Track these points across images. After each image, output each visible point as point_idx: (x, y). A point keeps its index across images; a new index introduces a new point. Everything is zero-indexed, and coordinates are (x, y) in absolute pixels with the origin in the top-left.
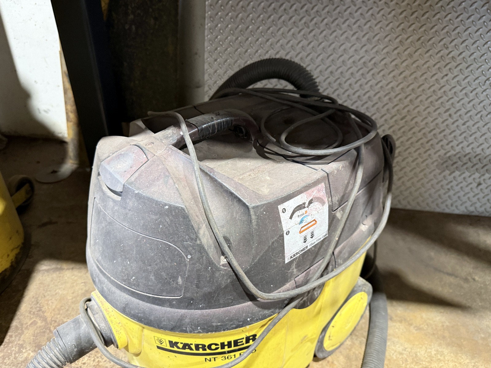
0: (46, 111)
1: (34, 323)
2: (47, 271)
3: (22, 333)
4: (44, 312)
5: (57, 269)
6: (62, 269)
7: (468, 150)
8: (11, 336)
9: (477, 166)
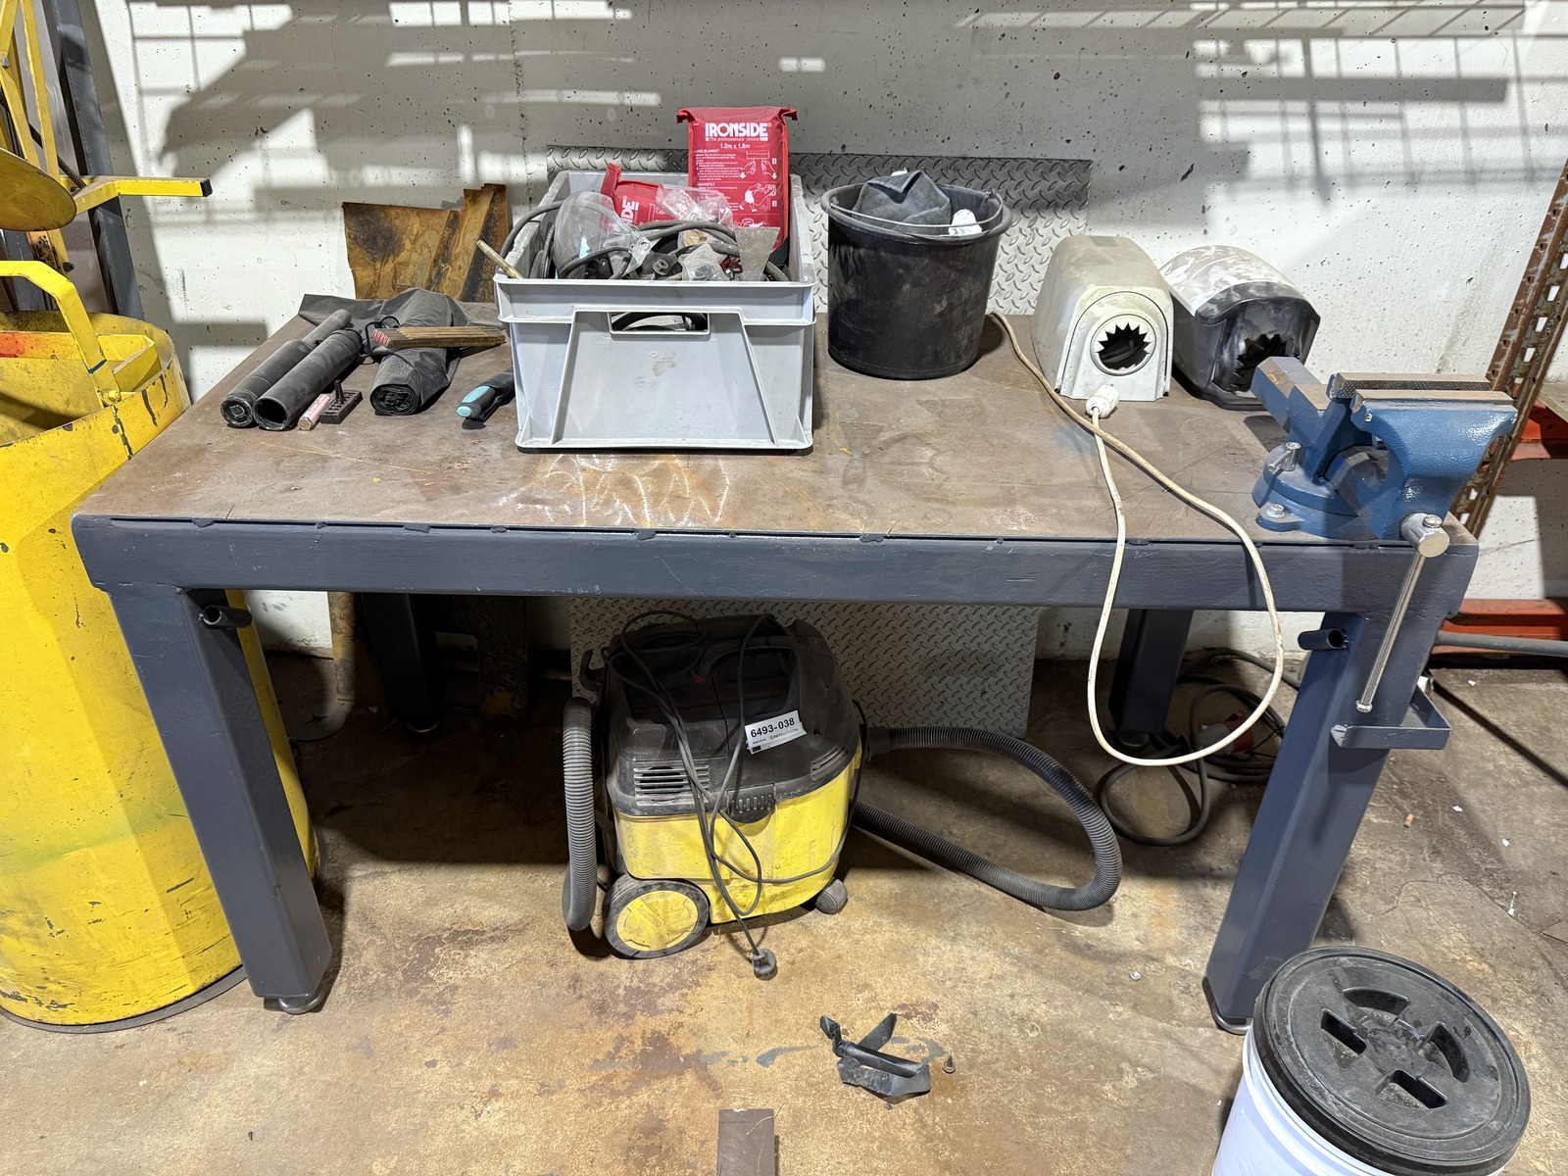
0: (277, 607)
1: (372, 942)
2: (365, 877)
3: (361, 955)
4: (379, 929)
5: (376, 874)
6: (383, 873)
7: (958, 647)
8: (348, 959)
9: (975, 668)
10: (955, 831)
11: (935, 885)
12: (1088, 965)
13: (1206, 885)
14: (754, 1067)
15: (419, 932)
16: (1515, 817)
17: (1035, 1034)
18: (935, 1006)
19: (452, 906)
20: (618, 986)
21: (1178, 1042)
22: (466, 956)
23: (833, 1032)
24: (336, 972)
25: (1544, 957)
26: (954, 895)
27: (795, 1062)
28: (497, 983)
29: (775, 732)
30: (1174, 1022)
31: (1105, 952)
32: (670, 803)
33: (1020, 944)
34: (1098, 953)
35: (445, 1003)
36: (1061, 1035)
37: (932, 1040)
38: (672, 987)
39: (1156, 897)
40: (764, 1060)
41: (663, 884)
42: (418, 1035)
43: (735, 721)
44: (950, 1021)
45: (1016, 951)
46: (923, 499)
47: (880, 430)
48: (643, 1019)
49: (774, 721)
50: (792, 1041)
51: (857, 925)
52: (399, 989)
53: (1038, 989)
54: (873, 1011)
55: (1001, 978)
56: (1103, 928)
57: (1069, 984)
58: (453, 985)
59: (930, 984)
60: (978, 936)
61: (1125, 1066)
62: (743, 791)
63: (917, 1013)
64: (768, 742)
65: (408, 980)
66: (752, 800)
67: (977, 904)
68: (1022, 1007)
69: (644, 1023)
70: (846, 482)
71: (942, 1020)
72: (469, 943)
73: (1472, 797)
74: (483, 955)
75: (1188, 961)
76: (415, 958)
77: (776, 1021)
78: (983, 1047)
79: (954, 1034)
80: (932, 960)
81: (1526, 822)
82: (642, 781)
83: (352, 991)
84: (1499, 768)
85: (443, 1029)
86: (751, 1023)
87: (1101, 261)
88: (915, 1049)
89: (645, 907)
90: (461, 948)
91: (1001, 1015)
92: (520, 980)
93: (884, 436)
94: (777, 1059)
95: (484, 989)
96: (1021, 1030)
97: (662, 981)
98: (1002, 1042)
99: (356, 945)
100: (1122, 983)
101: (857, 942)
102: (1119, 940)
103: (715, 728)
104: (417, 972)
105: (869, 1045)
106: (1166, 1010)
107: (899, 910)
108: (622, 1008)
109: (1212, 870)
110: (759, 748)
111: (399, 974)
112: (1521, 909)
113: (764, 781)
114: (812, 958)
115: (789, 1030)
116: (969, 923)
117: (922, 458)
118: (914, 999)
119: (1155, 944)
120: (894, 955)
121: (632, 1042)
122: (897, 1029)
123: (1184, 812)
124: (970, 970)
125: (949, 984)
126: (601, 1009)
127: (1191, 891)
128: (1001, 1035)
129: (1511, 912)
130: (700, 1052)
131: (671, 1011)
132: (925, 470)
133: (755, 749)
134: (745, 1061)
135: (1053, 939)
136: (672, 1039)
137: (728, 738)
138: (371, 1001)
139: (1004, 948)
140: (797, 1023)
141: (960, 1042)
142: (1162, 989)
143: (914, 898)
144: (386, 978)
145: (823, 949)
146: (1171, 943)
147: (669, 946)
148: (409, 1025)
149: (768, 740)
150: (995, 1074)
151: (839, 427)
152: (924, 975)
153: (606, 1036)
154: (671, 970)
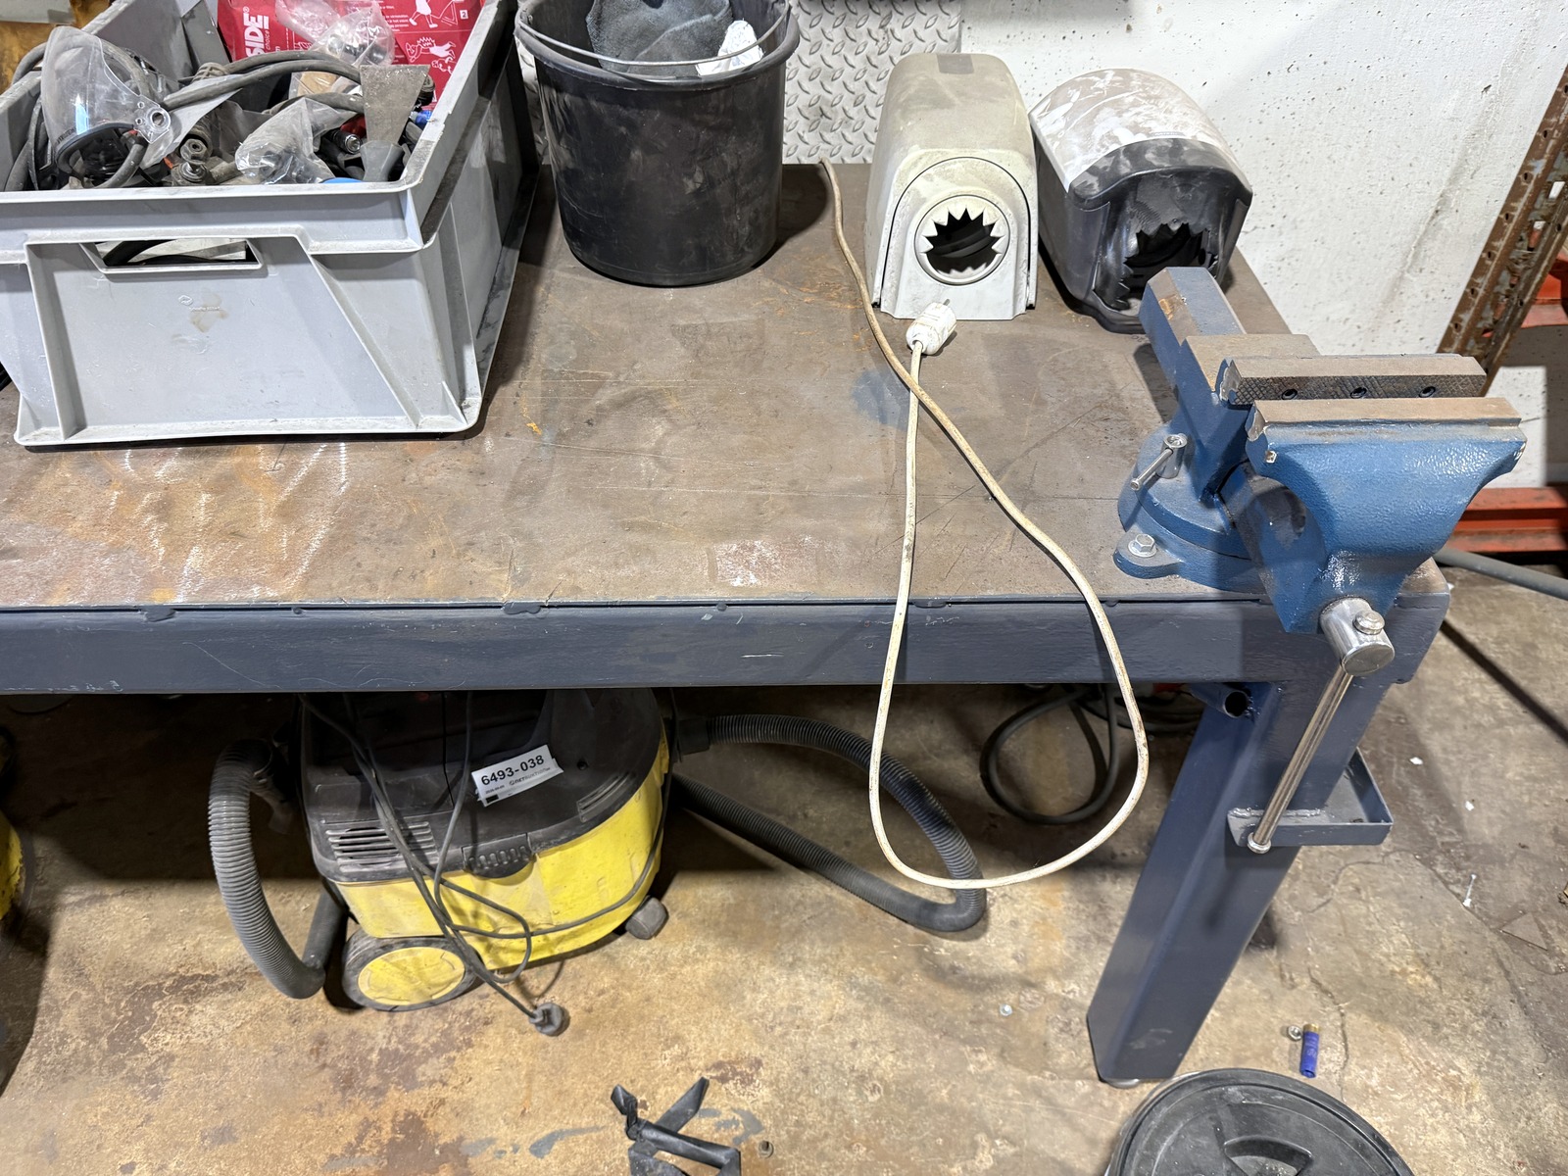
1: (76, 997)
2: (79, 904)
3: (59, 1016)
4: (88, 977)
5: (93, 900)
6: (103, 897)
8: (43, 1022)
10: (811, 812)
11: (778, 890)
12: (949, 996)
13: (1104, 878)
14: (525, 1158)
15: (135, 979)
16: (1484, 770)
17: (877, 1097)
18: (758, 1063)
19: (181, 941)
20: (372, 1050)
21: (1050, 1102)
22: (190, 1012)
23: (627, 1106)
24: (27, 1041)
25: (1501, 964)
26: (800, 903)
27: (576, 1149)
28: (223, 1048)
29: (517, 776)
30: (1047, 1074)
31: (973, 977)
32: (386, 867)
33: (871, 969)
34: (965, 978)
35: (155, 1080)
36: (907, 1095)
37: (748, 1112)
38: (438, 1050)
39: (1043, 897)
40: (539, 1149)
41: (406, 942)
42: (116, 1128)
43: (457, 767)
44: (774, 1083)
45: (865, 980)
46: (623, 524)
47: (599, 384)
48: (397, 1095)
49: (514, 763)
50: (577, 1120)
51: (675, 952)
52: (101, 1062)
53: (887, 1033)
54: (681, 1073)
55: (843, 1019)
56: (974, 943)
57: (925, 1024)
58: (169, 1054)
59: (755, 1033)
60: (823, 960)
61: (981, 1138)
62: (483, 846)
63: (735, 1073)
64: (506, 789)
65: (114, 1048)
66: (498, 856)
67: (827, 914)
68: (864, 1059)
69: (400, 1101)
70: (515, 492)
71: (764, 1082)
72: (195, 995)
73: (1435, 743)
74: (211, 1010)
75: (1073, 986)
76: (126, 1018)
77: (560, 1093)
78: (809, 1118)
79: (777, 1103)
80: (762, 997)
81: (1498, 775)
82: (341, 845)
83: (43, 1068)
84: (1471, 702)
85: (149, 1118)
86: (528, 1097)
87: (940, 102)
88: (727, 1124)
89: (389, 966)
90: (186, 1001)
91: (839, 1071)
92: (252, 1044)
93: (603, 397)
94: (555, 1147)
95: (206, 1058)
96: (860, 1093)
97: (425, 1041)
98: (834, 1111)
99: (56, 1002)
100: (990, 1021)
101: (673, 976)
102: (991, 959)
103: (428, 778)
104: (125, 1038)
105: (670, 1125)
106: (1039, 1056)
107: (731, 929)
108: (373, 1080)
109: (1114, 856)
110: (495, 797)
111: (104, 1042)
112: (1479, 897)
113: (511, 833)
114: (614, 1001)
115: (575, 1105)
116: (813, 943)
117: (647, 439)
118: (733, 1054)
119: (1036, 963)
120: (716, 993)
121: (379, 1129)
122: (707, 1098)
123: (1088, 775)
124: (806, 1010)
125: (779, 1030)
126: (347, 1083)
127: (1086, 887)
128: (834, 1100)
129: (1467, 903)
130: (461, 1139)
131: (432, 1083)
132: (644, 464)
133: (489, 800)
134: (515, 1151)
135: (911, 962)
136: (429, 1123)
137: (449, 790)
138: (64, 1080)
139: (850, 976)
140: (586, 1095)
141: (783, 1112)
142: (1036, 1027)
143: (751, 908)
144: (86, 1048)
145: (629, 989)
146: (1055, 961)
147: (434, 997)
148: (108, 1114)
149: (508, 787)
150: (822, 1156)
151: (538, 381)
152: (750, 1020)
153: (348, 1121)
154: (440, 1025)
